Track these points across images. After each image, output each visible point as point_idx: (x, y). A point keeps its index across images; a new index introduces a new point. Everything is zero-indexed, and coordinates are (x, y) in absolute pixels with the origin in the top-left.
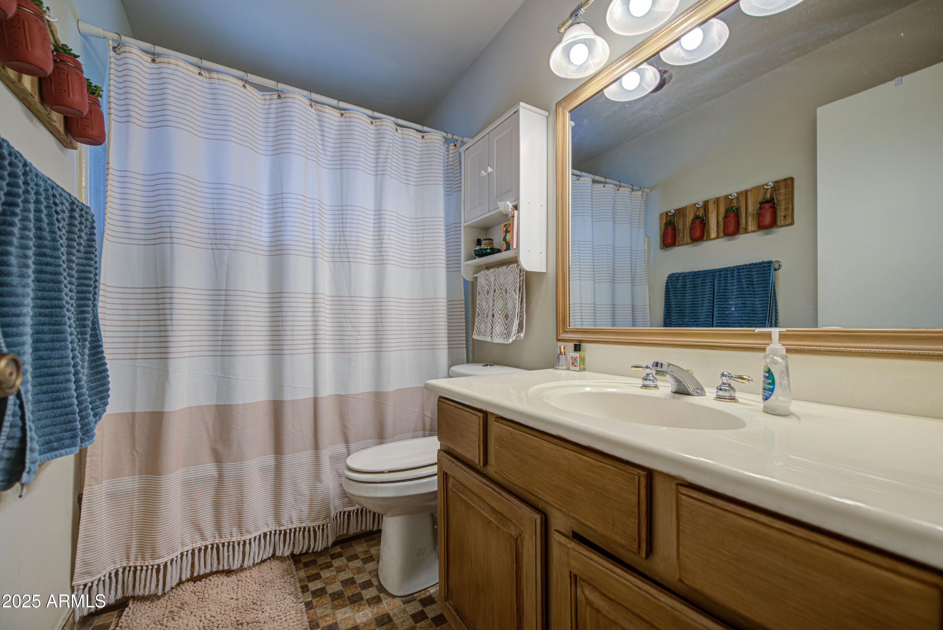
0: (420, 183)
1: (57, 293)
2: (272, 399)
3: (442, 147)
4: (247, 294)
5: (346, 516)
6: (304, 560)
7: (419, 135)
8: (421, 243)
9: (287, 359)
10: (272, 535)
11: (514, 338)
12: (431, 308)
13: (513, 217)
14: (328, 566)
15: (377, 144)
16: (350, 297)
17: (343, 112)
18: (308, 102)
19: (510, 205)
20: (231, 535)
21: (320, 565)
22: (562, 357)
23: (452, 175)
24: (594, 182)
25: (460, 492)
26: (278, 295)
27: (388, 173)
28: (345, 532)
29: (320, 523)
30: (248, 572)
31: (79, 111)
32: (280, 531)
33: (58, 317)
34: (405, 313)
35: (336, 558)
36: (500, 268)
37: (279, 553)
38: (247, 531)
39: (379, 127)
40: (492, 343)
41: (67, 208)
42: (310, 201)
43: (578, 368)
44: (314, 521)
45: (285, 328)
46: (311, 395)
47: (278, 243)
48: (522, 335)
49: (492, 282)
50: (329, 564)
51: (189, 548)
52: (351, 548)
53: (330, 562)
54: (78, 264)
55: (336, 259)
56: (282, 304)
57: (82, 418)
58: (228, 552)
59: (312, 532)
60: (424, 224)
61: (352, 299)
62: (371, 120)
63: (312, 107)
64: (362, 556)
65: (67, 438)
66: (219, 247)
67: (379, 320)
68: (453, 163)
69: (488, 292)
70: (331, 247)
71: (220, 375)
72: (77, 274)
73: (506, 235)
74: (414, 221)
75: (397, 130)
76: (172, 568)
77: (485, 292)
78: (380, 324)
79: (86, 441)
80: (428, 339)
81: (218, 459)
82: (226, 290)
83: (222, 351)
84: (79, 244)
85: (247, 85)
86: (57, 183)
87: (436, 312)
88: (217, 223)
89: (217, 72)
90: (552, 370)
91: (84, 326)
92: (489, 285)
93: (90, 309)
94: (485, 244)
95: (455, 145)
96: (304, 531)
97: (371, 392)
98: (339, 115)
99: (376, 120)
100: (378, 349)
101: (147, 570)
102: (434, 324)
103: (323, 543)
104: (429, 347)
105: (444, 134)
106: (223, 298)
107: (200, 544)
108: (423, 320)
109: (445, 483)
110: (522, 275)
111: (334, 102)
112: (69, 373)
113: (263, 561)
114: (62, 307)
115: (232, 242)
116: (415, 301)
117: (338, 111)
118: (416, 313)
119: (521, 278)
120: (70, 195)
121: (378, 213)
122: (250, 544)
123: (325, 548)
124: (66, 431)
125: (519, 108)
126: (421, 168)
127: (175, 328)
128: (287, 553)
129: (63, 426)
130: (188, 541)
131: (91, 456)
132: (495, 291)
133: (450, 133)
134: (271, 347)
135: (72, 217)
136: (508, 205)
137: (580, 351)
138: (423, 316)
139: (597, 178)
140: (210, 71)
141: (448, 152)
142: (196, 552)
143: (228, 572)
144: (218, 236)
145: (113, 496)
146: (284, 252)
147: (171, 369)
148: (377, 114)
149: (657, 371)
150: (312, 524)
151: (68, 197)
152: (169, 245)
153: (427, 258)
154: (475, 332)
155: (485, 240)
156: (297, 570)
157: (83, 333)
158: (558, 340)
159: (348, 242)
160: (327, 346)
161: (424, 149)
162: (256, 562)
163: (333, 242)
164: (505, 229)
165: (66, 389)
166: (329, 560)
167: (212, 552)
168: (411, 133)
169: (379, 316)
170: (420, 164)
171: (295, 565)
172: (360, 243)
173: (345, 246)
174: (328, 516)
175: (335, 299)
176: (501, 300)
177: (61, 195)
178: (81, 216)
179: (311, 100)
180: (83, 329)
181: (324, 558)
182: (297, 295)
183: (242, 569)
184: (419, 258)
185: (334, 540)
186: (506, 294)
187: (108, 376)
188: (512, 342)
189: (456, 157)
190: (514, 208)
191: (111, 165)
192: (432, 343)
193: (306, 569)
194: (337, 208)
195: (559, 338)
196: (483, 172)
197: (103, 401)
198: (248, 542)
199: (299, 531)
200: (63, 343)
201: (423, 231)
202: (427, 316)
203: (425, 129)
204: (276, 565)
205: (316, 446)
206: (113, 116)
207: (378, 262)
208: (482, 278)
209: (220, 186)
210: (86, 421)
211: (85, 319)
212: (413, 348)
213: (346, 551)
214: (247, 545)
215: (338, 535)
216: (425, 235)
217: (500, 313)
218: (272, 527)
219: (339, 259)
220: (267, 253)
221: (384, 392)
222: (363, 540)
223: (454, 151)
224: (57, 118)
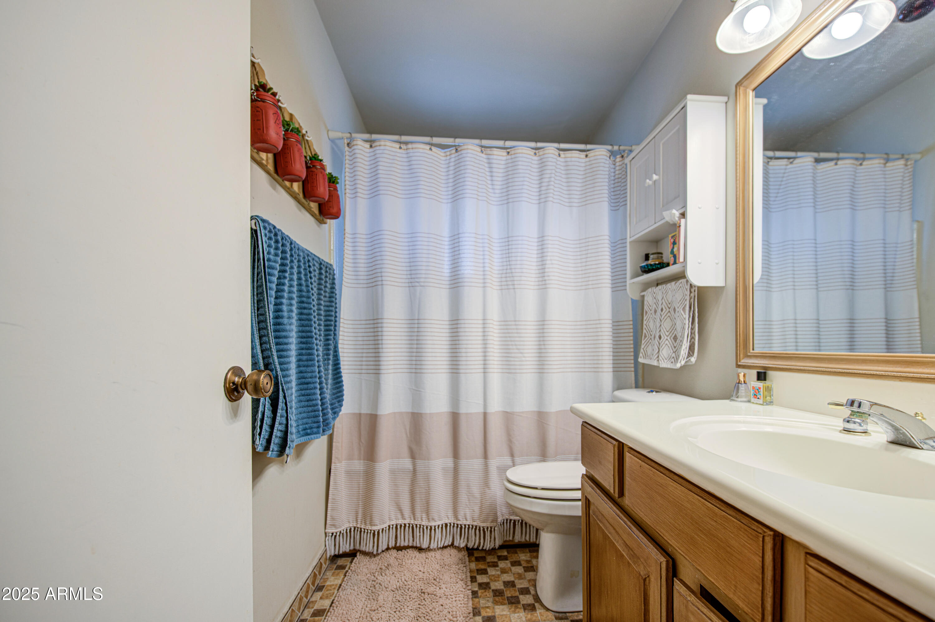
0: (584, 203)
1: (310, 328)
2: (451, 411)
3: (607, 162)
4: (433, 322)
5: (512, 524)
6: (476, 554)
7: (583, 155)
8: (584, 264)
9: (463, 377)
10: (452, 527)
11: (683, 363)
12: (595, 330)
13: (680, 226)
14: (495, 565)
15: (540, 173)
16: (515, 321)
17: (508, 150)
18: (479, 149)
19: (676, 213)
20: (422, 519)
21: (488, 563)
22: (742, 387)
23: (619, 188)
24: (818, 161)
25: (598, 519)
26: (455, 322)
27: (551, 199)
28: (511, 538)
29: (488, 524)
30: (433, 553)
31: (323, 198)
32: (457, 525)
33: (310, 344)
34: (568, 335)
35: (502, 560)
36: (669, 285)
37: (456, 544)
38: (433, 519)
39: (542, 157)
40: (658, 367)
41: (317, 268)
42: (481, 237)
43: (761, 401)
44: (483, 522)
45: (461, 350)
46: (481, 410)
47: (456, 277)
48: (693, 359)
49: (660, 300)
50: (495, 564)
51: (394, 522)
52: (516, 555)
53: (497, 562)
54: (325, 306)
55: (503, 287)
56: (459, 330)
57: (324, 415)
58: (420, 532)
59: (482, 532)
60: (587, 244)
61: (517, 323)
62: (534, 151)
63: (483, 153)
64: (524, 564)
65: (315, 428)
66: (413, 284)
67: (542, 343)
68: (620, 176)
69: (655, 311)
70: (499, 276)
71: (414, 388)
72: (325, 313)
73: (673, 248)
74: (578, 242)
75: (559, 155)
76: (383, 536)
77: (653, 311)
78: (543, 347)
79: (327, 431)
80: (592, 362)
81: (413, 456)
82: (418, 319)
83: (415, 369)
84: (325, 292)
85: (433, 148)
86: (311, 251)
87: (600, 334)
88: (412, 265)
89: (412, 143)
90: (727, 401)
91: (329, 350)
92: (656, 304)
93: (332, 337)
94: (653, 259)
95: (622, 156)
96: (476, 529)
97: (534, 411)
98: (505, 154)
99: (540, 150)
100: (541, 371)
101: (367, 533)
102: (598, 346)
103: (491, 543)
104: (593, 370)
105: (610, 147)
106: (416, 326)
107: (400, 521)
108: (586, 342)
109: (588, 509)
110: (693, 290)
111: (500, 143)
112: (316, 382)
113: (444, 547)
114: (312, 337)
115: (422, 280)
116: (579, 323)
117: (505, 151)
118: (580, 335)
119: (692, 295)
120: (319, 258)
121: (541, 239)
122: (435, 530)
123: (493, 549)
124: (315, 422)
125: (686, 103)
126: (584, 188)
127: (384, 350)
128: (462, 545)
129: (312, 419)
130: (393, 517)
131: (335, 442)
132: (662, 310)
133: (616, 145)
134: (451, 367)
135: (320, 274)
136: (674, 214)
137: (765, 380)
138: (586, 338)
139: (823, 155)
140: (406, 143)
141: (614, 165)
142: (399, 527)
143: (420, 549)
144: (413, 276)
145: (349, 473)
146: (460, 284)
147: (383, 383)
148: (540, 145)
149: (852, 411)
150: (482, 525)
151: (317, 260)
152: (380, 286)
153: (591, 279)
154: (641, 355)
155: (653, 254)
156: (469, 562)
157: (328, 355)
158: (738, 366)
159: (513, 271)
160: (495, 366)
161: (588, 167)
162: (439, 546)
163: (501, 272)
164: (672, 240)
165: (315, 394)
166: (496, 560)
167: (409, 530)
168: (574, 155)
169: (541, 339)
170: (584, 184)
171: (468, 557)
172: (524, 271)
173: (511, 275)
174: (495, 520)
175: (503, 323)
176: (668, 319)
177: (313, 259)
178: (326, 272)
179: (482, 147)
180: (328, 352)
181: (492, 557)
182: (470, 322)
183: (428, 549)
184: (583, 280)
185: (501, 544)
186: (675, 312)
187: (343, 385)
188: (681, 367)
189: (623, 169)
190: (681, 216)
191: (346, 231)
192: (596, 366)
193: (477, 563)
194: (504, 240)
195: (739, 363)
196: (648, 181)
197: (340, 403)
198: (433, 528)
199: (472, 528)
200: (313, 362)
201: (586, 252)
202: (590, 338)
203: (589, 147)
204: (454, 553)
205: (486, 456)
206: (347, 195)
207: (541, 287)
208: (649, 297)
209: (414, 235)
210: (327, 416)
211: (329, 345)
212: (577, 370)
213: (511, 556)
214: (433, 531)
215: (505, 539)
216: (589, 255)
217: (667, 334)
218: (450, 520)
219: (506, 287)
220: (448, 287)
221: (546, 413)
222: (527, 550)
223: (621, 163)
224: (314, 206)
